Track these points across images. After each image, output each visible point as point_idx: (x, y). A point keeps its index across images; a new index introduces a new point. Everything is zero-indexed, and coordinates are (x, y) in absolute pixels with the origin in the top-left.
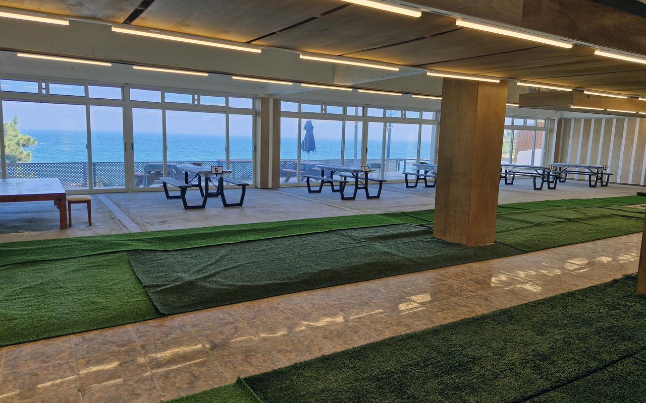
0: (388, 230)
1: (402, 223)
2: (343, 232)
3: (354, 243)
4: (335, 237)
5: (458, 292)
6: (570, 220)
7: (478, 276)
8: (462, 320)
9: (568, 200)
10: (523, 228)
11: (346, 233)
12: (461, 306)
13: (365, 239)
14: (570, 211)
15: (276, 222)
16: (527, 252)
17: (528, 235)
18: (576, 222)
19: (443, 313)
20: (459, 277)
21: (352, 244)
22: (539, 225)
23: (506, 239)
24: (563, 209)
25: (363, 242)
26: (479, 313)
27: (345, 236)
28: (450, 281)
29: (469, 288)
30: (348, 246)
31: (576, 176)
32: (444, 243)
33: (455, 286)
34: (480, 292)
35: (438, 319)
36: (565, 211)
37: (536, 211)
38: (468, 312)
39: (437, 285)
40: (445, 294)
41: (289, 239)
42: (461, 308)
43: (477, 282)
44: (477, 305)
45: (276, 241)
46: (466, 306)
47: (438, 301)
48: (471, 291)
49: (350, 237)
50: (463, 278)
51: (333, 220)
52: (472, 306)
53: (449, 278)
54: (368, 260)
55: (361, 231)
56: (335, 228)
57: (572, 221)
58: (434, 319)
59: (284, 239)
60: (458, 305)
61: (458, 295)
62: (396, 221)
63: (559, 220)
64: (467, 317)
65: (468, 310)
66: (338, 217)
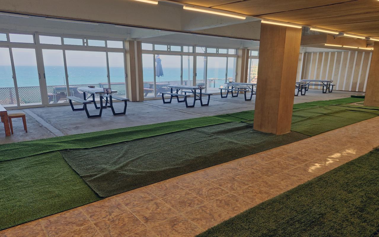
0: (225, 127)
1: (231, 121)
2: (198, 129)
3: (208, 137)
4: (194, 133)
5: (285, 166)
6: (325, 114)
7: (291, 154)
8: (298, 186)
9: (316, 102)
10: (302, 121)
11: (200, 130)
12: (292, 176)
13: (214, 133)
14: (322, 109)
15: (153, 125)
16: (311, 136)
17: (307, 125)
18: (329, 115)
19: (284, 182)
20: (281, 155)
21: (207, 137)
22: (310, 118)
23: (296, 128)
24: (317, 108)
25: (213, 135)
26: (306, 181)
27: (200, 132)
28: (277, 159)
29: (291, 163)
30: (205, 139)
31: (313, 87)
32: (262, 133)
33: (281, 162)
34: (298, 165)
35: (283, 187)
36: (319, 109)
37: (303, 110)
38: (298, 180)
39: (271, 162)
40: (278, 168)
41: (165, 136)
42: (292, 177)
43: (293, 159)
44: (301, 174)
45: (158, 138)
46: (295, 176)
47: (277, 174)
48: (293, 165)
49: (204, 133)
50: (284, 156)
51: (188, 122)
52: (299, 176)
53: (275, 157)
54: (222, 148)
55: (209, 128)
56: (192, 127)
57: (327, 115)
58: (281, 187)
59: (162, 136)
60: (290, 175)
61: (287, 168)
62: (227, 120)
63: (319, 115)
64: (300, 184)
65: (298, 179)
66: (190, 120)
